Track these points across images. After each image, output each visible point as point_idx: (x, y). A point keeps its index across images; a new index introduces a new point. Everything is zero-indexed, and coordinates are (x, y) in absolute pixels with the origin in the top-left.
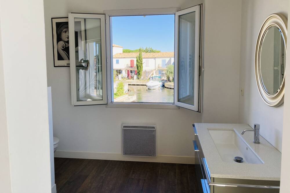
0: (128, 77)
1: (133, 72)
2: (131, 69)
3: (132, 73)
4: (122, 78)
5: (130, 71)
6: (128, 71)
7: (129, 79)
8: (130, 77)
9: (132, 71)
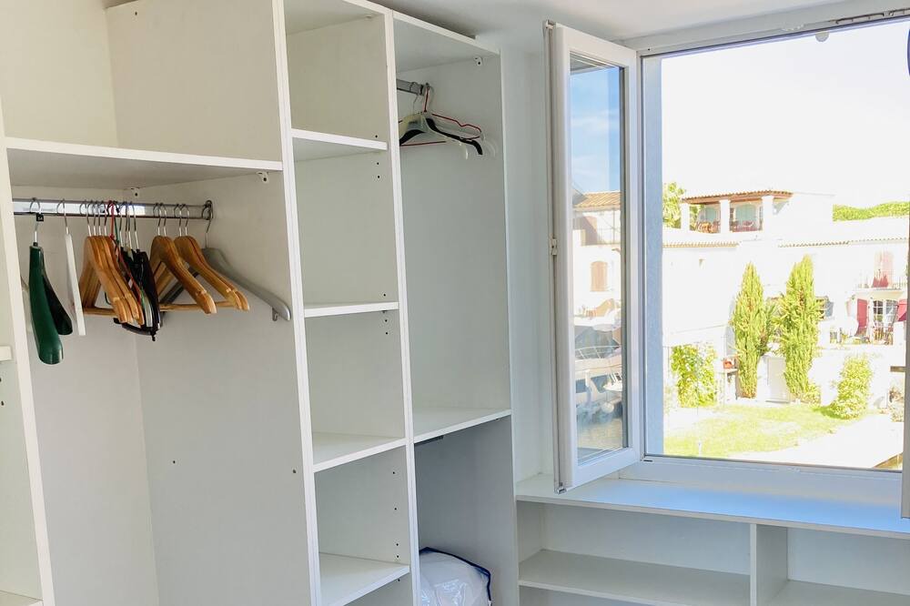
0: (858, 332)
1: (884, 307)
2: (881, 295)
3: (880, 312)
4: (833, 335)
5: (871, 305)
6: (862, 305)
7: (866, 340)
8: (870, 332)
9: (880, 304)
